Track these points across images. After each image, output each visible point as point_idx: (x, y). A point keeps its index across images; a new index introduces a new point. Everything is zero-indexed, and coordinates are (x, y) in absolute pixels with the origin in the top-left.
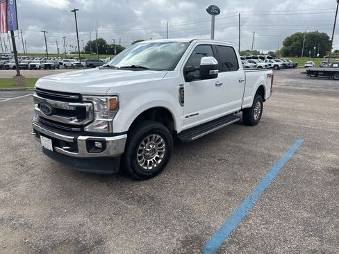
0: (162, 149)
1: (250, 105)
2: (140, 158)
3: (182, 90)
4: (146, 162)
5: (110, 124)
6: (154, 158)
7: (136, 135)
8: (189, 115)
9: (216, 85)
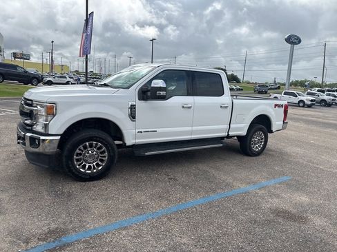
0: (105, 157)
1: (244, 133)
2: (78, 160)
3: (133, 107)
4: (85, 165)
5: (46, 126)
6: (95, 164)
7: (74, 140)
8: (143, 130)
9: (183, 107)
